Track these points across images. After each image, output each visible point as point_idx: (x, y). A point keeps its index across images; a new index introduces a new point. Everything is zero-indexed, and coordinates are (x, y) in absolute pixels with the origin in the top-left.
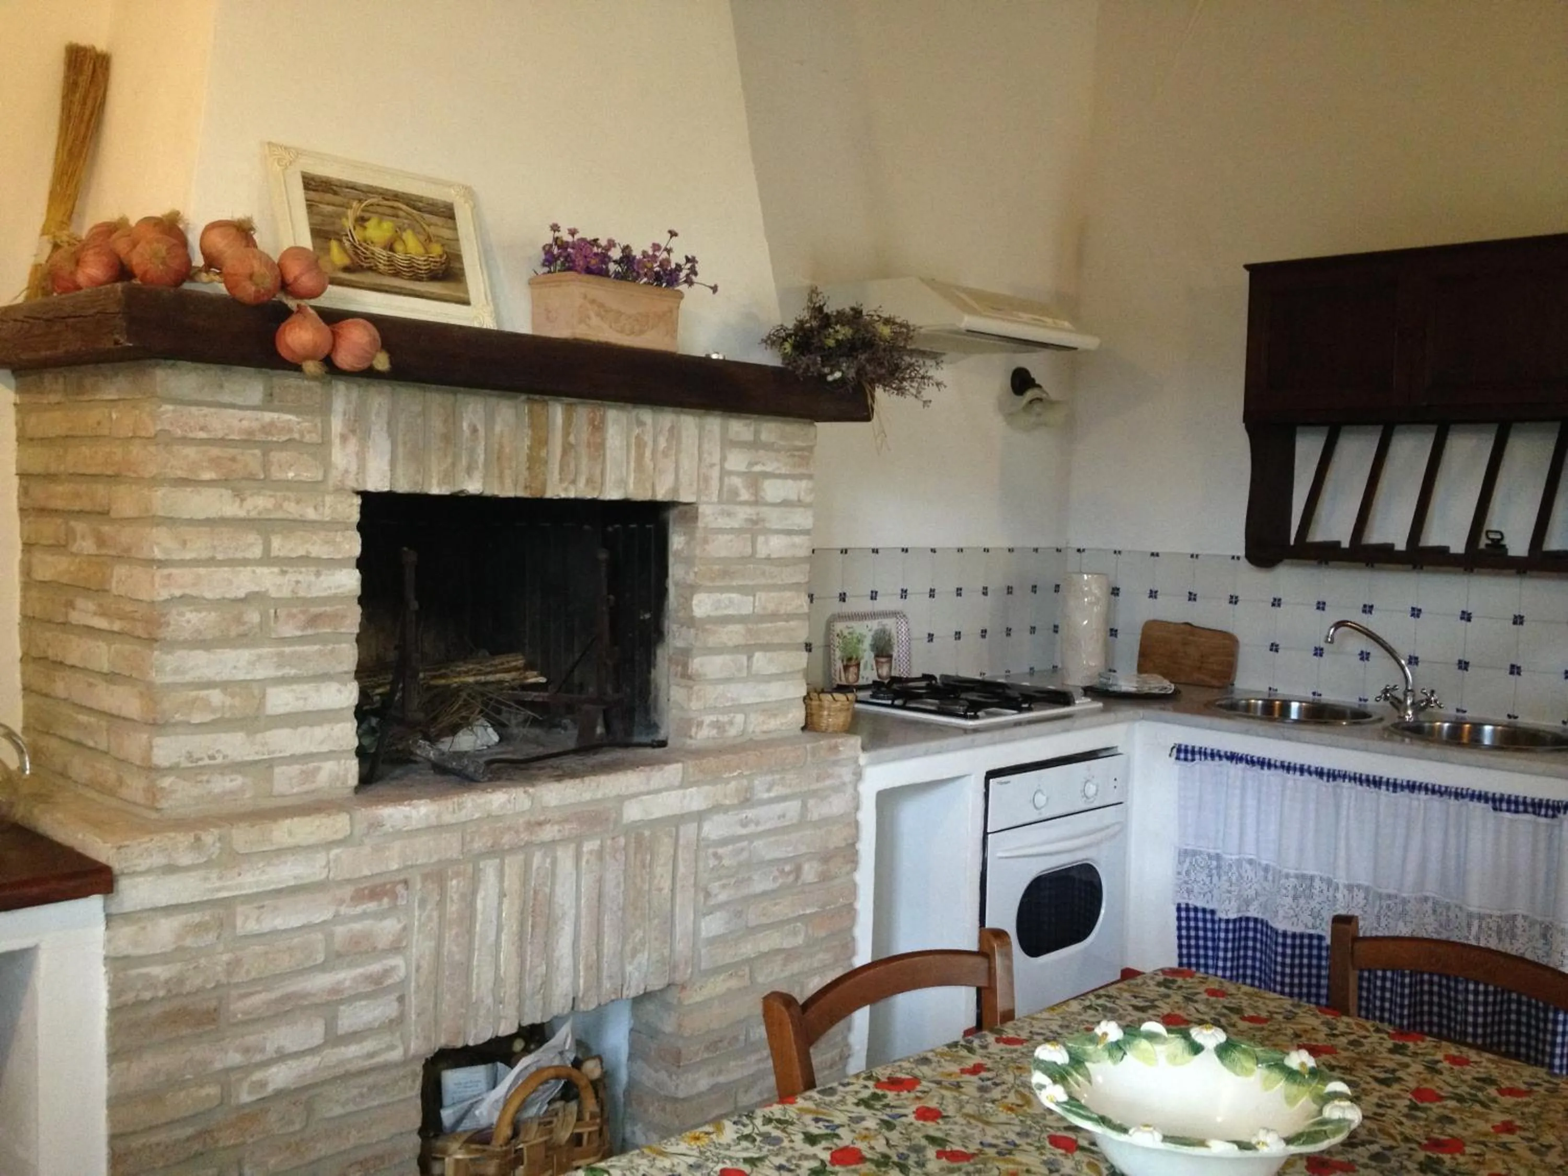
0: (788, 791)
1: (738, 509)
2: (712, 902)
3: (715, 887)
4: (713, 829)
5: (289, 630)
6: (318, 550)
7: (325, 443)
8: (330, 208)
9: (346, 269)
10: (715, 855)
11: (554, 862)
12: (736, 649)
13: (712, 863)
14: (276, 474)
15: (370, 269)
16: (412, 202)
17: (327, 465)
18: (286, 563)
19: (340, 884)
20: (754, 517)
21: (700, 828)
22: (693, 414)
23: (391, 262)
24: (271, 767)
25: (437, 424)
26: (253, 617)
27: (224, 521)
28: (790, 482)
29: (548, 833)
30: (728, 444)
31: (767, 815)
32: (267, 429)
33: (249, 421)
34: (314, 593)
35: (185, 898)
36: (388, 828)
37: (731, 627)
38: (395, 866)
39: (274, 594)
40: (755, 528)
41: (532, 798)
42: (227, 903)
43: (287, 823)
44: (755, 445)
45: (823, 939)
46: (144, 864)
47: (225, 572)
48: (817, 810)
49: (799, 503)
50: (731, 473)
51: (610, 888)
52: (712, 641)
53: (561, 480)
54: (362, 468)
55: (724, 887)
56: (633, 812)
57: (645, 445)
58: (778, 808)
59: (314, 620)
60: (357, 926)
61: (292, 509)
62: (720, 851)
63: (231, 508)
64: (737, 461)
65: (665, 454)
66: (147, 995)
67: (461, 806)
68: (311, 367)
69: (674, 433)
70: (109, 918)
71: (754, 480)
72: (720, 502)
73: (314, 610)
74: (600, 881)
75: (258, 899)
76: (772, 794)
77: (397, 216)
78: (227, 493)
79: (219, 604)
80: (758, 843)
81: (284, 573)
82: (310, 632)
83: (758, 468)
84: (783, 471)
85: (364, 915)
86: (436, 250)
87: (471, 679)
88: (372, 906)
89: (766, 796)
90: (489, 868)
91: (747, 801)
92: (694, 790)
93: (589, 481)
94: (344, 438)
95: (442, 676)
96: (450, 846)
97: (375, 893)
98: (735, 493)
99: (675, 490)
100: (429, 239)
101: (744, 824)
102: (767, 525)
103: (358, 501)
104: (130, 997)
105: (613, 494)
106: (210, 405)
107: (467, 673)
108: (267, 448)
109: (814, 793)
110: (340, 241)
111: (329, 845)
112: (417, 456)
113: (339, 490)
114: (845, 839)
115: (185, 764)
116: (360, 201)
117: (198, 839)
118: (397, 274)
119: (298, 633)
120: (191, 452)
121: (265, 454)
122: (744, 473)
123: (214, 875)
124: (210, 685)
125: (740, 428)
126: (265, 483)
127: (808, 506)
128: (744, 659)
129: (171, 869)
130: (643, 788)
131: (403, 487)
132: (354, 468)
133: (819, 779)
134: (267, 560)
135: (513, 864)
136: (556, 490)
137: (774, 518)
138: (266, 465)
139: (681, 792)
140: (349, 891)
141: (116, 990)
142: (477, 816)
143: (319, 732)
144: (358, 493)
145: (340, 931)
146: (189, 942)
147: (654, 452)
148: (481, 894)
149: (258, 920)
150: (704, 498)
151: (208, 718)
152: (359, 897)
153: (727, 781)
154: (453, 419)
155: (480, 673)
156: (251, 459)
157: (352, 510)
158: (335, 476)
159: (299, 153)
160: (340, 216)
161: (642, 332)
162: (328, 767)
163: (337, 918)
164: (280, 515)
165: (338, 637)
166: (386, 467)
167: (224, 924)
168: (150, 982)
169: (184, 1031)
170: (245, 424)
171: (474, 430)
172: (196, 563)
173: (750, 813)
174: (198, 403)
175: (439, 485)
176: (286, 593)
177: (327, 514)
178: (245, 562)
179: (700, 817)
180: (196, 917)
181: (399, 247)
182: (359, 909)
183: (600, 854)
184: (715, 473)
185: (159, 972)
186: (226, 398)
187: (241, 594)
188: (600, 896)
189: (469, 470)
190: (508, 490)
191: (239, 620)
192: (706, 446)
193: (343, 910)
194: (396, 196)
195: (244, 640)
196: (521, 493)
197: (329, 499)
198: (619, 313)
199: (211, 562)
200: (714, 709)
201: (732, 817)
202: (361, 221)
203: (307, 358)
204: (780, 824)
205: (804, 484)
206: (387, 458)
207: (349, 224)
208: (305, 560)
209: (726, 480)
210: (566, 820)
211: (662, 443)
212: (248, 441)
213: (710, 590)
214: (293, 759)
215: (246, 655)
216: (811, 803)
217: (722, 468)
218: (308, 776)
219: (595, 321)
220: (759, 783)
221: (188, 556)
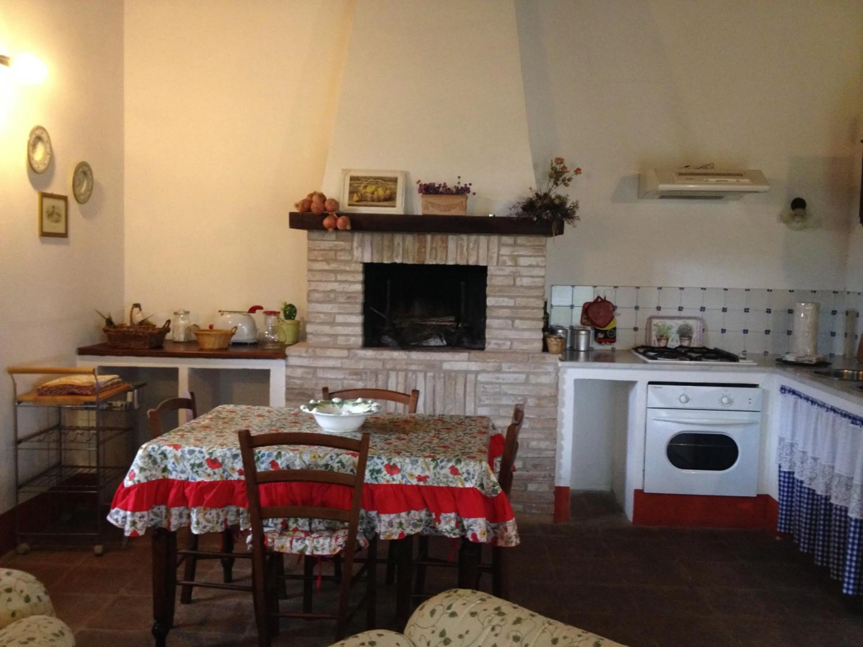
0: (520, 370)
1: (506, 268)
2: (482, 403)
3: (483, 398)
4: (482, 378)
5: (342, 300)
6: (350, 278)
7: (352, 249)
8: (356, 185)
9: (358, 201)
10: (484, 387)
11: (416, 377)
12: (507, 318)
13: (482, 389)
14: (338, 258)
15: (365, 200)
16: (383, 179)
17: (353, 256)
18: (342, 282)
19: (346, 369)
20: (514, 271)
21: (476, 377)
22: (484, 235)
23: (372, 197)
24: (337, 337)
25: (386, 243)
26: (332, 295)
27: (325, 271)
28: (532, 258)
29: (413, 367)
30: (500, 245)
31: (510, 378)
32: (336, 246)
33: (331, 244)
34: (349, 290)
35: (304, 364)
36: (359, 356)
37: (503, 310)
38: (361, 367)
39: (338, 290)
40: (515, 276)
41: (408, 356)
42: (316, 368)
43: (330, 350)
44: (515, 245)
45: (539, 429)
46: (293, 354)
47: (325, 284)
48: (533, 379)
49: (538, 266)
50: (502, 255)
51: (438, 388)
52: (494, 314)
53: (430, 258)
54: (363, 256)
55: (487, 399)
56: (446, 366)
57: (464, 246)
58: (516, 376)
59: (349, 298)
60: (351, 382)
61: (342, 267)
62: (486, 386)
63: (326, 267)
64: (505, 251)
65: (473, 249)
66: (295, 387)
67: (382, 354)
68: (330, 230)
69: (477, 243)
70: (287, 366)
71: (515, 258)
72: (497, 265)
73: (349, 295)
74: (434, 387)
75: (324, 368)
76: (512, 370)
77: (377, 184)
78: (324, 263)
79: (324, 292)
80: (503, 387)
81: (340, 284)
82: (348, 301)
83: (516, 253)
84: (529, 254)
85: (353, 379)
86: (388, 192)
87: (434, 323)
88: (355, 377)
89: (508, 370)
90: (393, 375)
91: (499, 370)
92: (473, 363)
93: (440, 259)
94: (357, 248)
95: (425, 321)
96: (379, 365)
97: (356, 374)
98: (504, 262)
99: (477, 261)
100: (387, 189)
101: (498, 378)
102: (521, 274)
103: (361, 265)
104: (290, 386)
105: (451, 262)
106: (320, 240)
107: (434, 321)
108: (336, 251)
109: (534, 373)
110: (357, 194)
111: (342, 358)
112: (381, 252)
113: (356, 262)
114: (550, 393)
115: (314, 333)
116: (366, 181)
117: (307, 350)
118: (373, 201)
119: (344, 301)
120: (316, 252)
121: (336, 253)
122: (509, 255)
123: (311, 360)
124: (321, 313)
125: (507, 239)
126: (335, 260)
127: (541, 267)
128: (510, 322)
129: (300, 357)
130: (452, 359)
131: (375, 261)
132: (360, 256)
133: (535, 368)
134: (336, 281)
135: (402, 375)
136: (430, 261)
137: (524, 272)
138: (336, 255)
139: (468, 363)
140: (348, 372)
141: (287, 383)
142: (388, 358)
143: (350, 329)
144: (361, 263)
145: (345, 382)
146: (305, 376)
147: (468, 249)
148: (390, 382)
149: (323, 374)
150: (490, 264)
151: (321, 321)
152: (350, 374)
153: (489, 362)
154: (392, 241)
155: (438, 321)
156: (332, 254)
157: (360, 268)
158: (355, 259)
159: (350, 170)
160: (359, 186)
161: (449, 210)
162: (353, 339)
163: (344, 378)
164: (339, 269)
165: (356, 303)
166: (370, 256)
167: (315, 373)
168: (295, 384)
169: (304, 398)
170: (330, 245)
171: (399, 244)
172: (318, 281)
173: (501, 376)
174: (317, 240)
175: (387, 260)
176: (341, 290)
177: (352, 269)
178: (330, 281)
179: (477, 373)
180: (307, 370)
181: (376, 193)
182: (351, 377)
183: (434, 378)
184: (495, 255)
185: (298, 382)
186: (325, 238)
187: (329, 289)
188: (434, 391)
189: (397, 256)
190: (410, 261)
191: (328, 297)
192: (491, 246)
193: (347, 376)
194: (379, 178)
195: (330, 302)
196: (416, 262)
197: (353, 265)
198: (440, 205)
199: (321, 281)
200: (496, 338)
201: (491, 375)
202: (365, 187)
203: (329, 227)
204: (514, 381)
205: (540, 259)
206: (370, 253)
207: (361, 188)
208: (346, 281)
209: (501, 258)
210: (421, 365)
211: (471, 245)
212: (330, 250)
213: (494, 296)
214: (343, 335)
215: (330, 306)
216: (531, 377)
217: (498, 254)
218: (349, 340)
219: (431, 208)
220: (505, 366)
221: (315, 279)
